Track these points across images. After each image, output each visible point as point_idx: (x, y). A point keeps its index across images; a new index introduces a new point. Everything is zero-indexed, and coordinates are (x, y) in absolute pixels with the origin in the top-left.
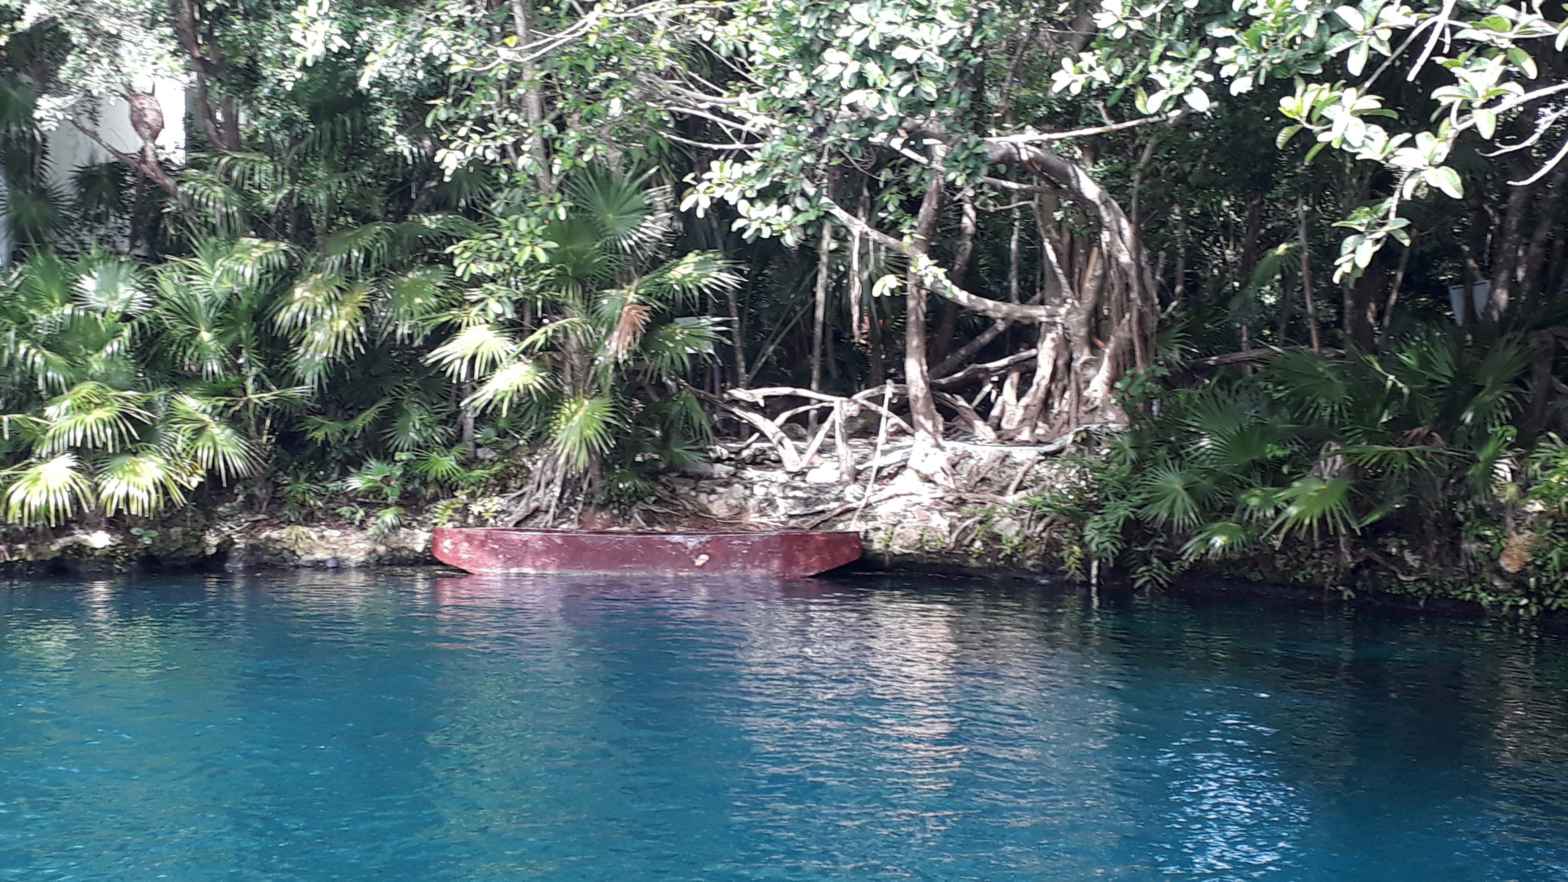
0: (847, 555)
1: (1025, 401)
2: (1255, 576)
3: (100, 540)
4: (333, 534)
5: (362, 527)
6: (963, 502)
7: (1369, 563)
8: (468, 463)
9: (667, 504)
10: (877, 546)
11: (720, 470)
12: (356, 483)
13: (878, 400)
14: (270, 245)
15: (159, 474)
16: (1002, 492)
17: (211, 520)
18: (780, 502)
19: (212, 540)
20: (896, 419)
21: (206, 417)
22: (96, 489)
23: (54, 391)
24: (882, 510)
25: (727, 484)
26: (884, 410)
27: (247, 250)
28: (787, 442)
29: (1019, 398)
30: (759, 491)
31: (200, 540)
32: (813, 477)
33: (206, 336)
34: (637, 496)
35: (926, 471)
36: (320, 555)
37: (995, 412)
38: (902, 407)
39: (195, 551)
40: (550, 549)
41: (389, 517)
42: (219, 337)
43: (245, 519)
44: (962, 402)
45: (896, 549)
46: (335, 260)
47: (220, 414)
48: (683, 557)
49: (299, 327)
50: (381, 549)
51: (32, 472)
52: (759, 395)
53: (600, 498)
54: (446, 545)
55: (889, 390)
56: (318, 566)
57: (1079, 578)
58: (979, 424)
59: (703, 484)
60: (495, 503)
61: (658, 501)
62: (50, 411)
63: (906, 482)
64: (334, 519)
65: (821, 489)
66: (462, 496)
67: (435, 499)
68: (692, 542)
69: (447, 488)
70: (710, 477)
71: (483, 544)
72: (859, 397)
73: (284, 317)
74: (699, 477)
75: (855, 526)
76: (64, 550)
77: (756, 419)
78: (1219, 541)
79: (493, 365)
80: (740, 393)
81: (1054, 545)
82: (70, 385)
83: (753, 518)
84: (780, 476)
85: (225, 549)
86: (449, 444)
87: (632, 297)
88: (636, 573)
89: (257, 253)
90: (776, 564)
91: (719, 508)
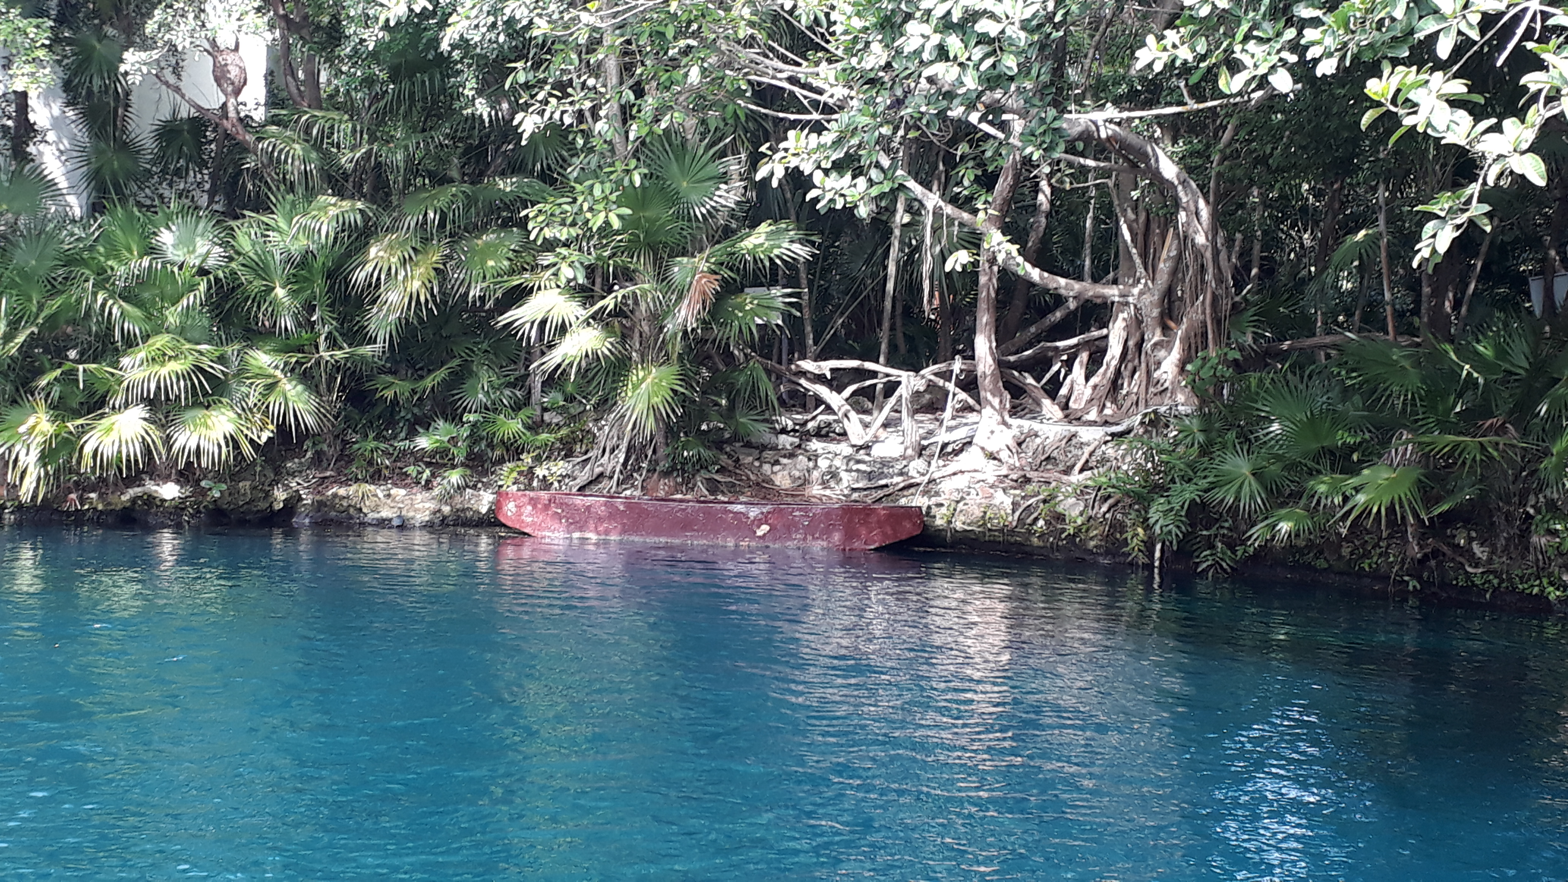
0: (908, 529)
1: (1094, 380)
2: (1321, 564)
3: (170, 491)
4: (399, 493)
5: (428, 486)
6: (1028, 481)
7: (1436, 553)
8: (534, 427)
9: (730, 473)
10: (939, 522)
11: (786, 441)
12: (424, 442)
13: (946, 375)
14: (346, 204)
15: (230, 428)
16: (1067, 471)
17: (279, 475)
18: (844, 475)
19: (280, 495)
20: (963, 396)
21: (278, 373)
22: (168, 441)
23: (130, 342)
24: (948, 487)
25: (792, 456)
26: (951, 386)
27: (324, 208)
28: (853, 415)
29: (1087, 379)
30: (823, 464)
31: (268, 494)
32: (877, 451)
33: (280, 292)
34: (702, 465)
35: (991, 448)
36: (385, 513)
37: (1064, 391)
38: (970, 384)
39: (263, 505)
40: (613, 514)
41: (455, 477)
42: (293, 293)
43: (314, 475)
44: (1030, 380)
45: (959, 525)
46: (411, 221)
47: (291, 370)
48: (745, 527)
49: (373, 287)
50: (446, 509)
51: (106, 422)
52: (826, 367)
53: (664, 465)
54: (510, 508)
55: (957, 365)
56: (383, 523)
57: (1142, 559)
58: (1046, 402)
59: (768, 454)
60: (560, 467)
61: (722, 470)
62: (125, 361)
63: (971, 458)
64: (401, 478)
65: (885, 463)
66: (527, 459)
67: (501, 461)
68: (754, 512)
69: (514, 450)
70: (775, 448)
71: (547, 507)
72: (928, 372)
73: (360, 276)
74: (763, 447)
75: (920, 501)
76: (134, 500)
77: (823, 391)
78: (1285, 527)
79: (563, 329)
80: (808, 365)
81: (1117, 526)
82: (146, 337)
83: (816, 490)
84: (844, 449)
85: (292, 504)
86: (517, 407)
87: (704, 266)
88: (697, 542)
89: (333, 211)
90: (837, 537)
91: (782, 479)
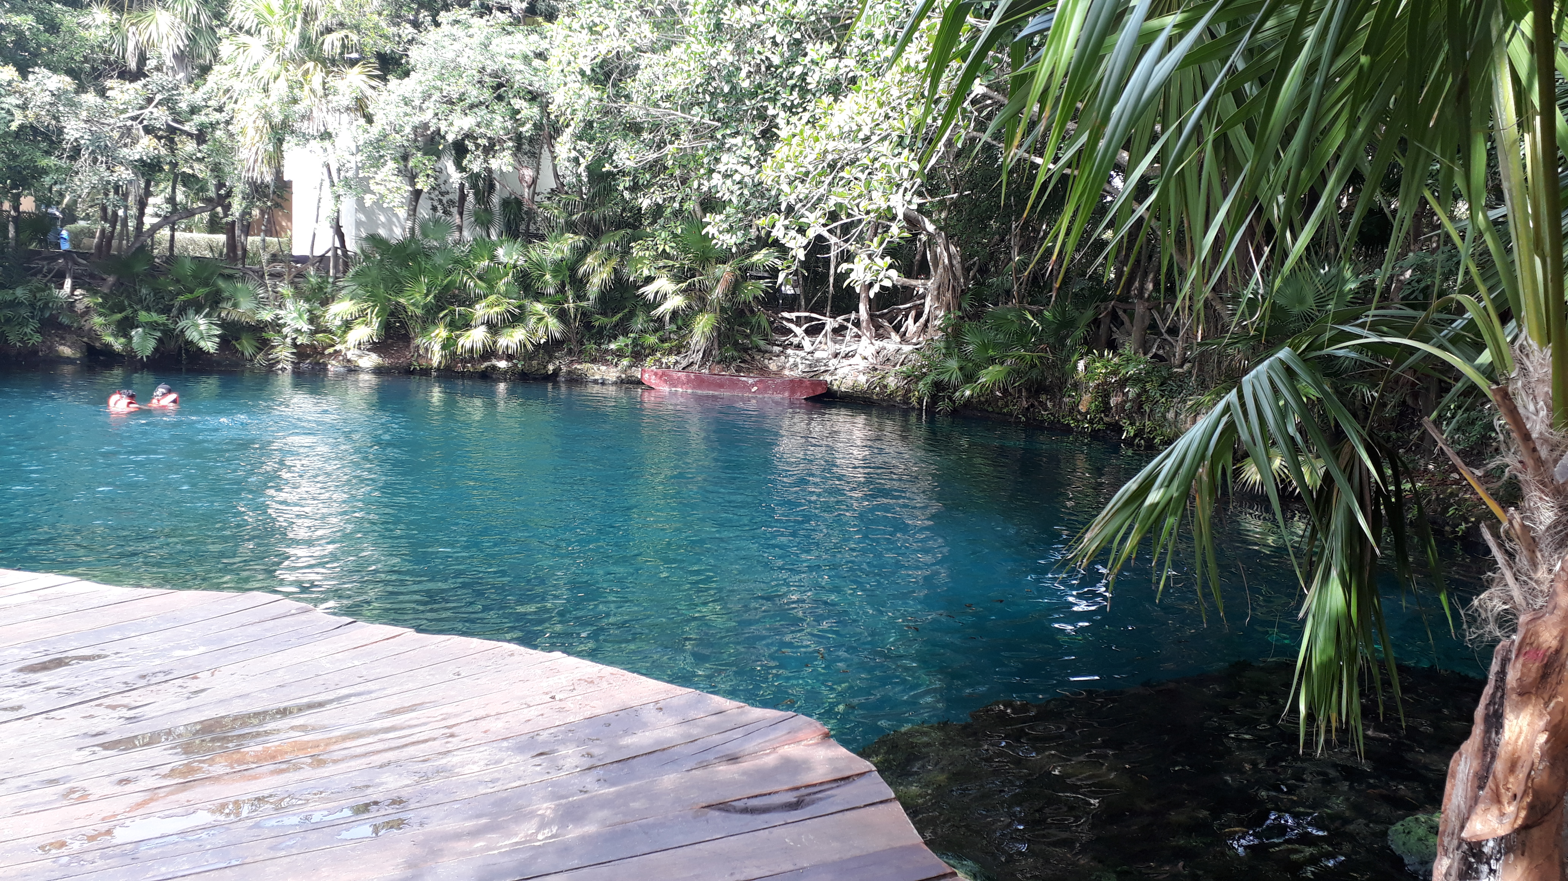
0: (820, 391)
1: (918, 324)
2: (990, 409)
3: (502, 364)
4: (603, 368)
5: (616, 365)
6: (876, 370)
7: (1032, 405)
8: (662, 341)
9: (749, 363)
10: (835, 387)
11: (776, 349)
12: (613, 346)
13: (848, 320)
14: (577, 238)
15: (522, 337)
16: (894, 366)
17: (551, 358)
18: (800, 366)
19: (551, 367)
20: (855, 330)
21: (545, 313)
22: (495, 343)
23: (479, 298)
24: (840, 373)
25: (778, 356)
26: (850, 325)
27: (566, 240)
28: (806, 338)
29: (915, 323)
30: (791, 360)
31: (545, 367)
32: (818, 355)
33: (548, 277)
34: (734, 359)
35: (864, 354)
36: (597, 377)
37: (903, 329)
38: (857, 324)
39: (543, 372)
40: (689, 381)
41: (625, 362)
42: (554, 277)
43: (568, 359)
44: (886, 324)
45: (843, 389)
46: (604, 246)
47: (551, 312)
48: (746, 387)
49: (587, 275)
50: (623, 376)
51: (468, 333)
52: (793, 315)
53: (717, 359)
54: (646, 376)
55: (853, 316)
56: (595, 382)
57: (917, 406)
58: (893, 334)
59: (767, 355)
60: (672, 359)
61: (743, 361)
62: (477, 306)
63: (857, 359)
64: (605, 362)
65: (818, 360)
66: (658, 355)
67: (647, 356)
68: (751, 381)
69: (653, 351)
70: (771, 352)
71: (661, 377)
72: (840, 319)
73: (581, 271)
74: (766, 352)
75: (828, 378)
76: (487, 368)
77: (792, 326)
78: (968, 393)
79: (665, 297)
80: (786, 315)
81: (908, 391)
82: (486, 296)
83: (787, 372)
84: (802, 353)
85: (556, 372)
86: (656, 331)
87: (728, 269)
88: (726, 393)
89: (570, 241)
90: (787, 394)
91: (773, 366)
